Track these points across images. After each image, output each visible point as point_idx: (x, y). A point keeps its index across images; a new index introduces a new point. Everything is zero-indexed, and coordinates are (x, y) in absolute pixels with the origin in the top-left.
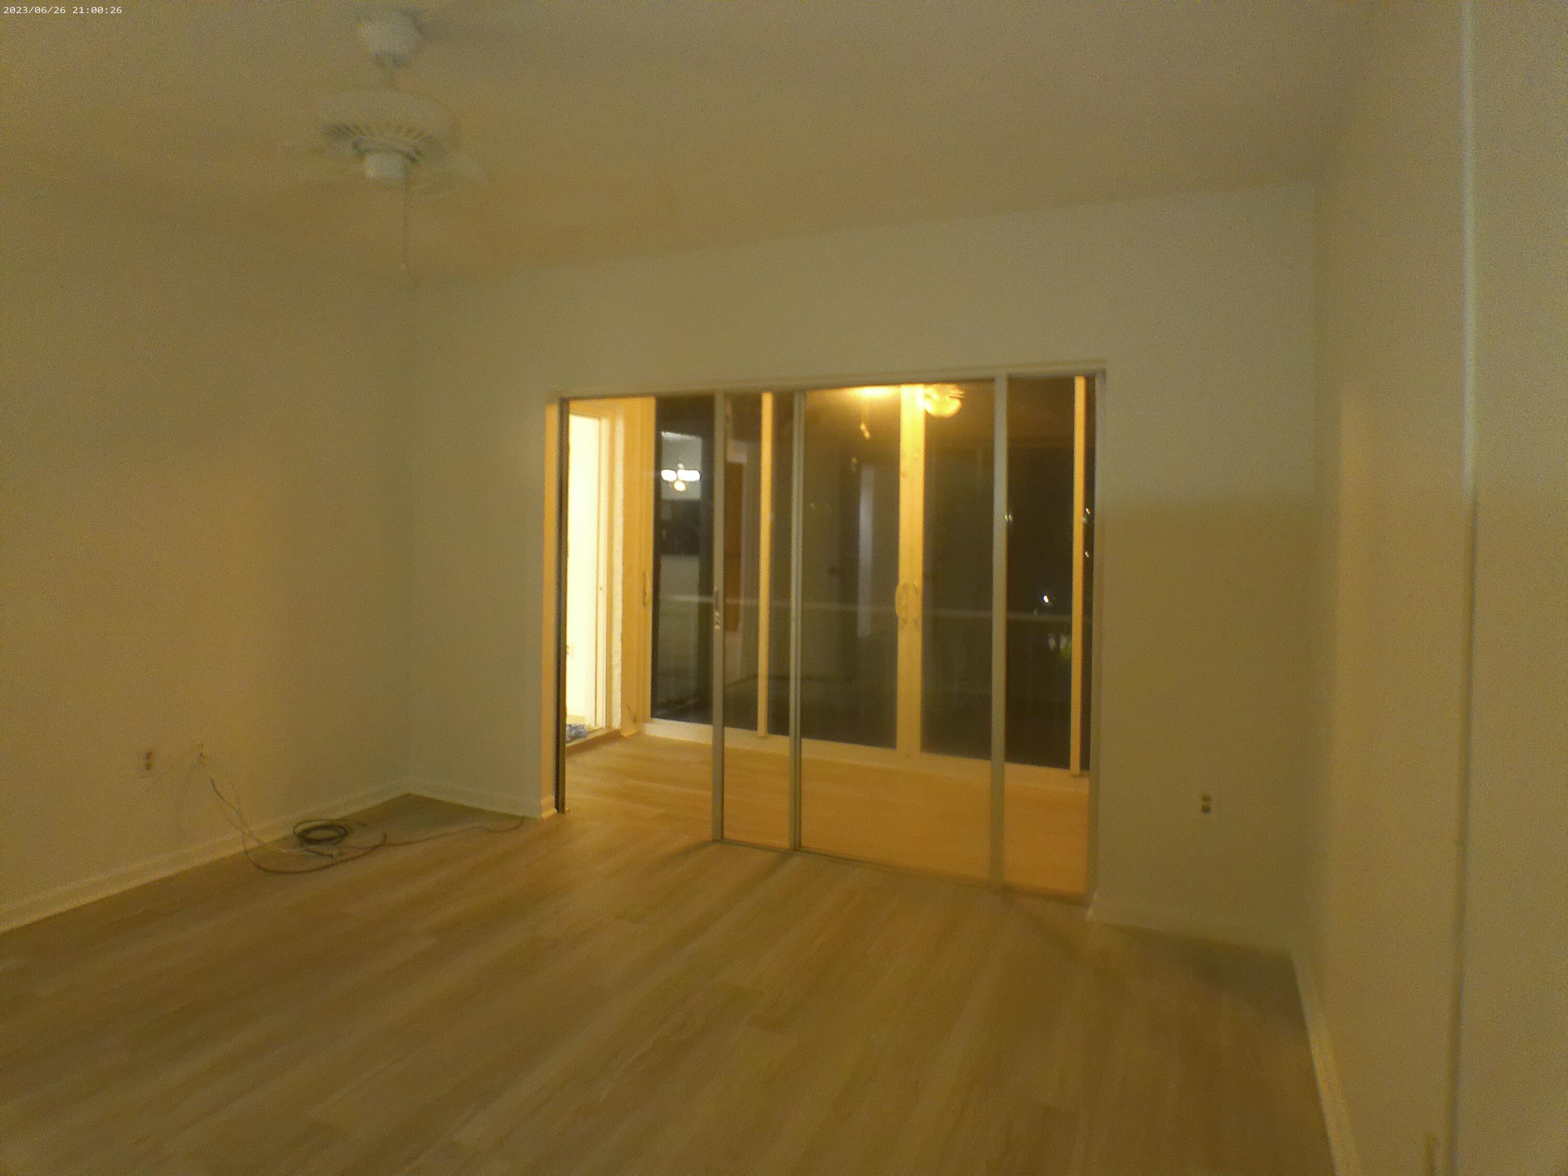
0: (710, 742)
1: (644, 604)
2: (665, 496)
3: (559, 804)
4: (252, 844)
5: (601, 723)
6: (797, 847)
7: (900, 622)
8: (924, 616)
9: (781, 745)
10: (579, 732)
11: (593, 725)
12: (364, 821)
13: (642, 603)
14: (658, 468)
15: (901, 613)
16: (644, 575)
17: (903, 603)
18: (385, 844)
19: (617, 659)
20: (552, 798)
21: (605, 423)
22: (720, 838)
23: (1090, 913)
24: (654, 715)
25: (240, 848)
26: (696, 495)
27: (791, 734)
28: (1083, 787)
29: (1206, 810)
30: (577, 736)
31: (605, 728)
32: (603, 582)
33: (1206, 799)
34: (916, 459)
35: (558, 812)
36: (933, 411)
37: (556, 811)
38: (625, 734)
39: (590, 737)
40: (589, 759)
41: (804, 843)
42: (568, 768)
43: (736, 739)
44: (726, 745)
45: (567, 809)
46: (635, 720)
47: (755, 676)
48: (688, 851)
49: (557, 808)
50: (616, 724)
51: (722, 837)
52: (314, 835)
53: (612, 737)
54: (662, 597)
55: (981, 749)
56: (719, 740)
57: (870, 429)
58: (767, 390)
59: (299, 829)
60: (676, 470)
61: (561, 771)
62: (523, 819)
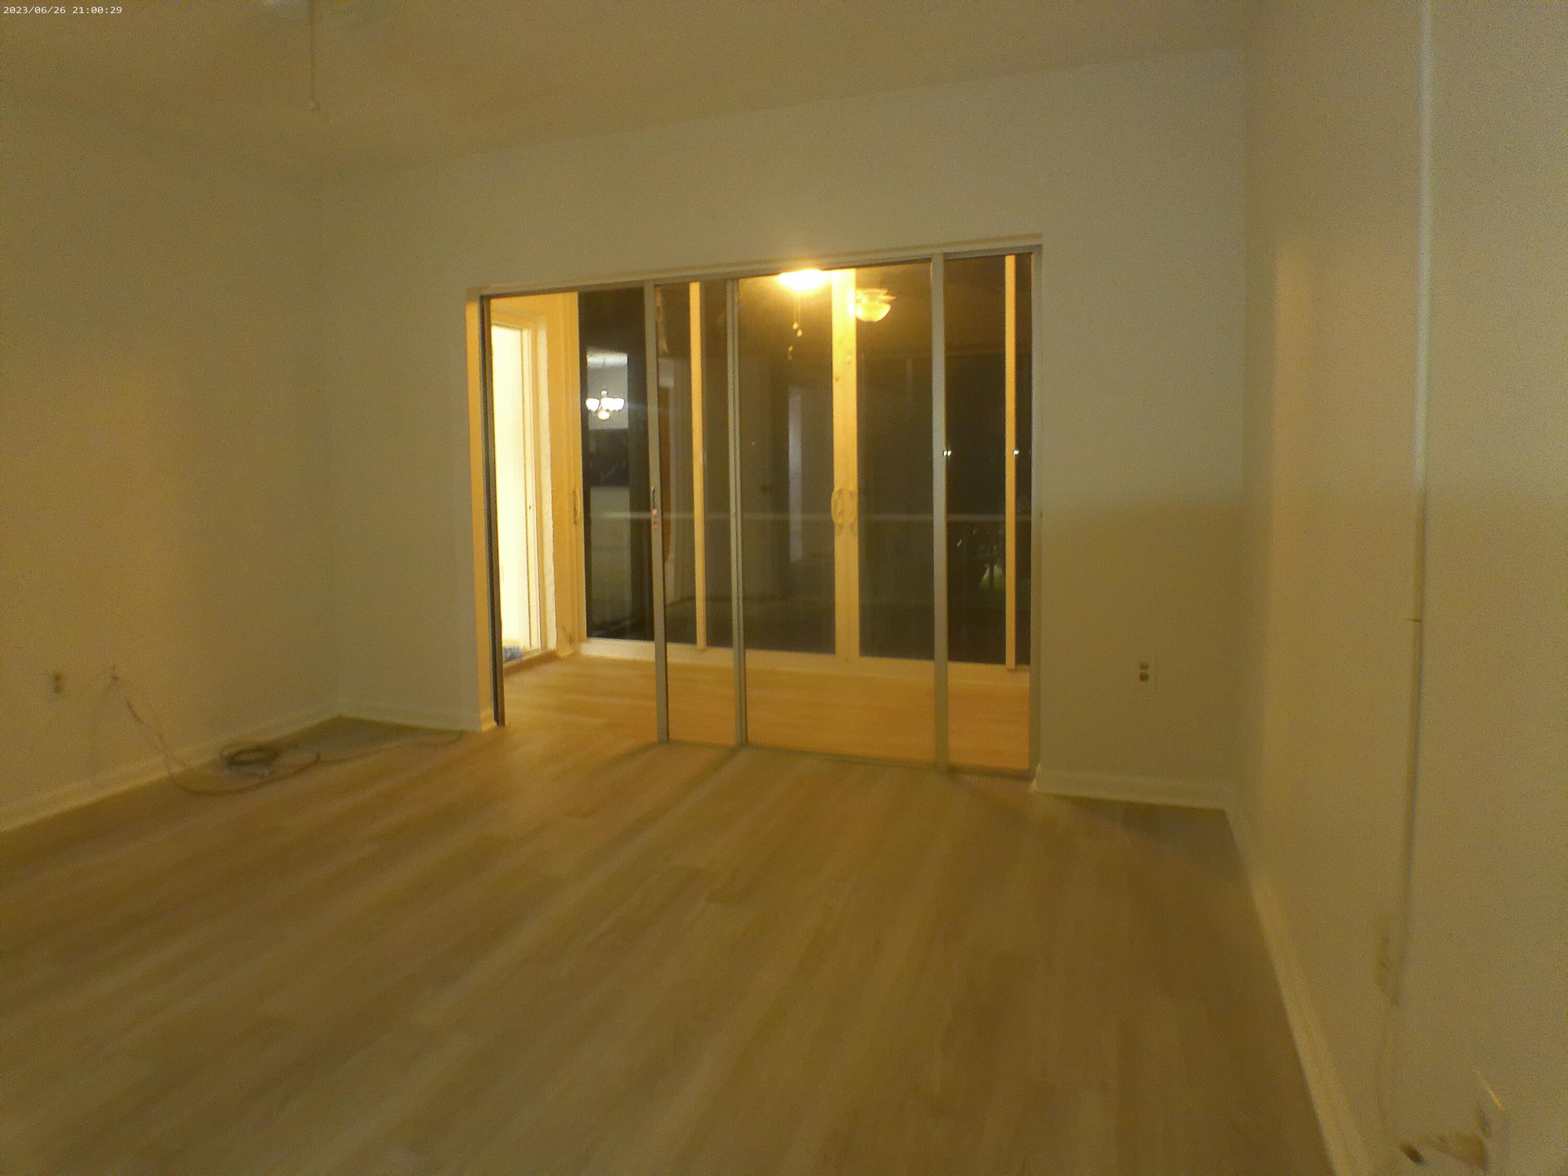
0: (652, 658)
1: (575, 523)
2: (592, 426)
3: (499, 717)
4: (177, 769)
5: (536, 644)
6: (744, 743)
7: (837, 529)
8: (861, 522)
9: (723, 658)
10: (514, 654)
11: (528, 646)
12: (293, 744)
13: (572, 521)
14: (584, 396)
15: (837, 519)
16: (574, 492)
17: (839, 509)
18: (317, 762)
19: (550, 579)
20: (490, 711)
21: (527, 334)
22: (666, 739)
23: (1034, 785)
24: (590, 634)
25: (164, 774)
26: (624, 424)
27: (734, 645)
28: (1022, 680)
29: (1144, 678)
30: (512, 657)
31: (540, 649)
32: (531, 501)
33: (1144, 667)
34: (849, 363)
35: (498, 724)
36: (864, 316)
37: (494, 724)
38: (562, 654)
39: (524, 658)
40: (527, 678)
41: (751, 738)
42: (506, 687)
43: (678, 654)
44: (669, 660)
45: (506, 722)
46: (571, 641)
47: (693, 598)
48: (633, 754)
49: (497, 719)
50: (552, 645)
51: (668, 738)
52: (244, 757)
53: (548, 657)
54: (593, 515)
55: (924, 650)
56: (662, 655)
57: (802, 327)
58: (695, 279)
59: (226, 753)
60: (599, 398)
61: (499, 690)
62: (462, 734)
